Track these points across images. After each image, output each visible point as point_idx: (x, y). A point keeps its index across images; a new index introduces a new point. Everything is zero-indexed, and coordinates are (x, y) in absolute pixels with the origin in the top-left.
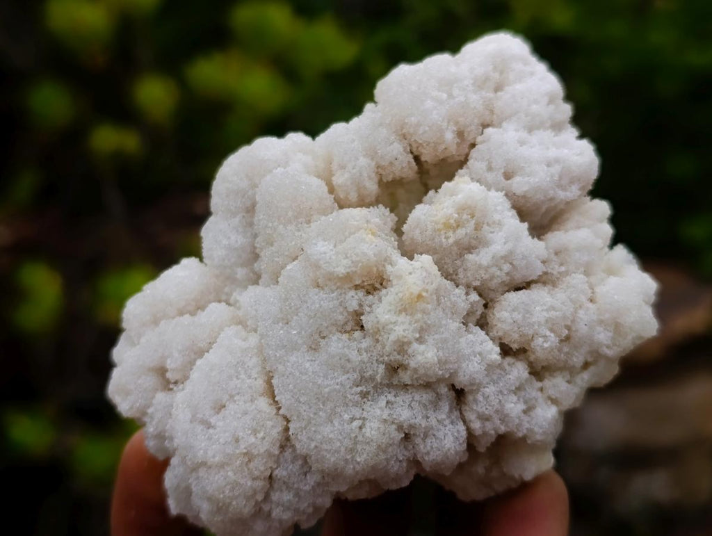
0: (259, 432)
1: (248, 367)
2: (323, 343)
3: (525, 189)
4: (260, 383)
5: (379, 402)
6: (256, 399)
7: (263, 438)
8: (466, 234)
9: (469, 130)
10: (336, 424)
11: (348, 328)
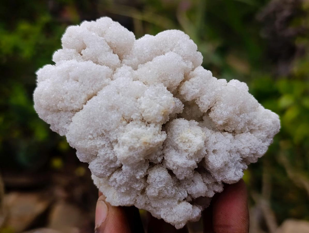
0: (73, 100)
1: (96, 84)
2: (115, 111)
3: (211, 161)
4: (91, 92)
5: (103, 142)
6: (85, 93)
7: (72, 103)
8: (182, 147)
9: (229, 128)
10: (88, 129)
11: (125, 118)
